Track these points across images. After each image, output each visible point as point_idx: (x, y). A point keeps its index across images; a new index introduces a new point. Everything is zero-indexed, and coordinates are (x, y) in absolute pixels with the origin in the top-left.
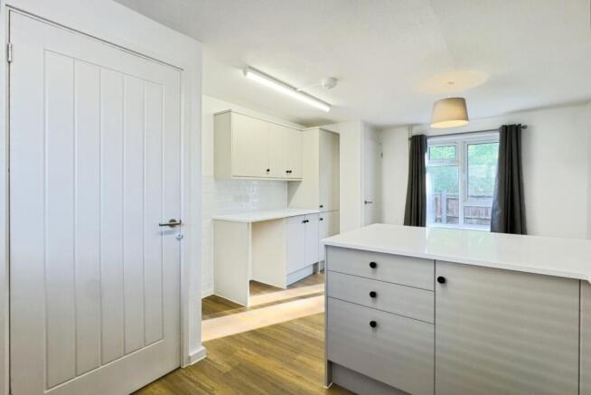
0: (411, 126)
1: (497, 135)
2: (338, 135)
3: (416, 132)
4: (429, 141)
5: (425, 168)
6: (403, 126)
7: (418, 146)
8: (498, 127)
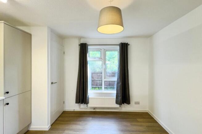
0: (80, 38)
1: (118, 48)
2: (31, 35)
3: (83, 41)
4: (89, 47)
5: (87, 61)
6: (76, 37)
7: (83, 49)
8: (119, 44)
